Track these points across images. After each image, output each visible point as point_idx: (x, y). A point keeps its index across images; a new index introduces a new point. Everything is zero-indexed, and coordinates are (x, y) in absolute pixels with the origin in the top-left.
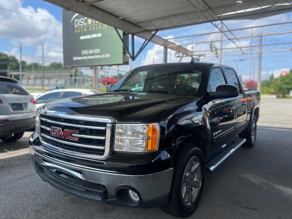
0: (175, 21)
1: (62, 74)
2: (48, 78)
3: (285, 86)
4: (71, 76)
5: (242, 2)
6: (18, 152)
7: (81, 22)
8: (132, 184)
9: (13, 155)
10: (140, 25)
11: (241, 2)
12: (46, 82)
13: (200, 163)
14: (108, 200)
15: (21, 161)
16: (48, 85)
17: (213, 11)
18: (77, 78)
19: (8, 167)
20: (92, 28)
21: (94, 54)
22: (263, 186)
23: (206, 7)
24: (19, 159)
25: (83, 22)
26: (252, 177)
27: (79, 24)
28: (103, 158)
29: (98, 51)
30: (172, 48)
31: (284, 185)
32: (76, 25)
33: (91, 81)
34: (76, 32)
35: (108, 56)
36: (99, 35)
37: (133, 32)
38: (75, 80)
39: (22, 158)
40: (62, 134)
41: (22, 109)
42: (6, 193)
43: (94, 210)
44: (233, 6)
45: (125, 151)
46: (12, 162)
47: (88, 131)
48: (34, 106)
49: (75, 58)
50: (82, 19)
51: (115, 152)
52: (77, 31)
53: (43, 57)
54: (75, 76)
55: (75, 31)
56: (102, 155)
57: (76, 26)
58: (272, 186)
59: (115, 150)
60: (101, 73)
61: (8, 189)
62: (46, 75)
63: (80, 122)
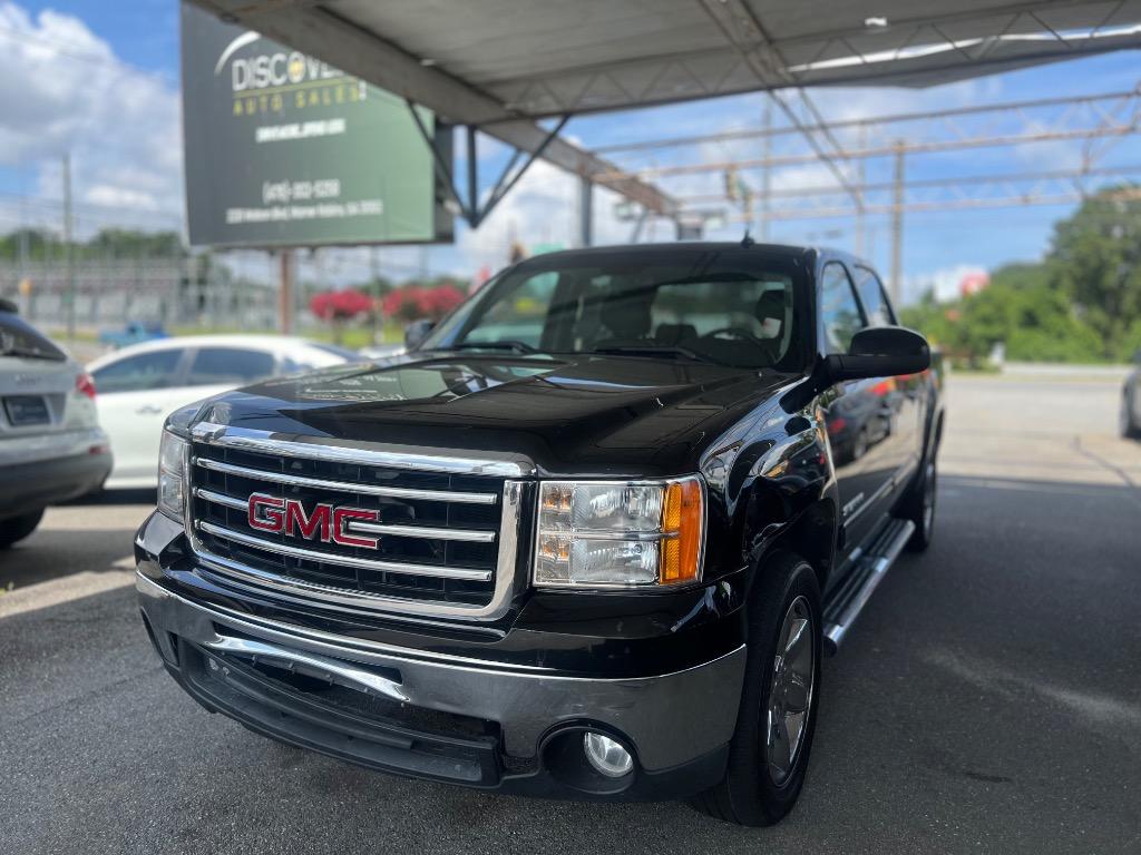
0: (636, 84)
1: (147, 275)
2: (88, 290)
3: (978, 330)
4: (185, 282)
5: (888, 22)
6: (40, 594)
7: (262, 71)
8: (609, 714)
9: (20, 605)
10: (498, 91)
11: (881, 22)
12: (82, 305)
13: (810, 621)
14: (506, 778)
15: (62, 629)
16: (92, 318)
17: (777, 51)
18: (209, 292)
19: (13, 655)
20: (307, 96)
21: (313, 201)
22: (1002, 691)
23: (757, 36)
24: (52, 620)
25: (269, 73)
26: (955, 660)
27: (249, 80)
28: (487, 617)
29: (331, 187)
30: (609, 186)
31: (1074, 687)
32: (241, 81)
33: (268, 303)
34: (238, 109)
35: (372, 207)
36: (337, 126)
37: (472, 119)
38: (202, 300)
39: (62, 618)
40: (307, 522)
41: (43, 417)
42: (36, 767)
43: (419, 813)
44: (852, 36)
45: (574, 584)
46: (24, 635)
47: (412, 511)
48: (86, 406)
49: (236, 216)
50: (263, 59)
51: (533, 589)
52: (244, 106)
53: (67, 205)
54: (202, 282)
55: (232, 107)
56: (485, 601)
57: (238, 87)
58: (1033, 689)
59: (535, 583)
60: (306, 272)
61: (37, 748)
62: (81, 278)
63: (379, 475)
